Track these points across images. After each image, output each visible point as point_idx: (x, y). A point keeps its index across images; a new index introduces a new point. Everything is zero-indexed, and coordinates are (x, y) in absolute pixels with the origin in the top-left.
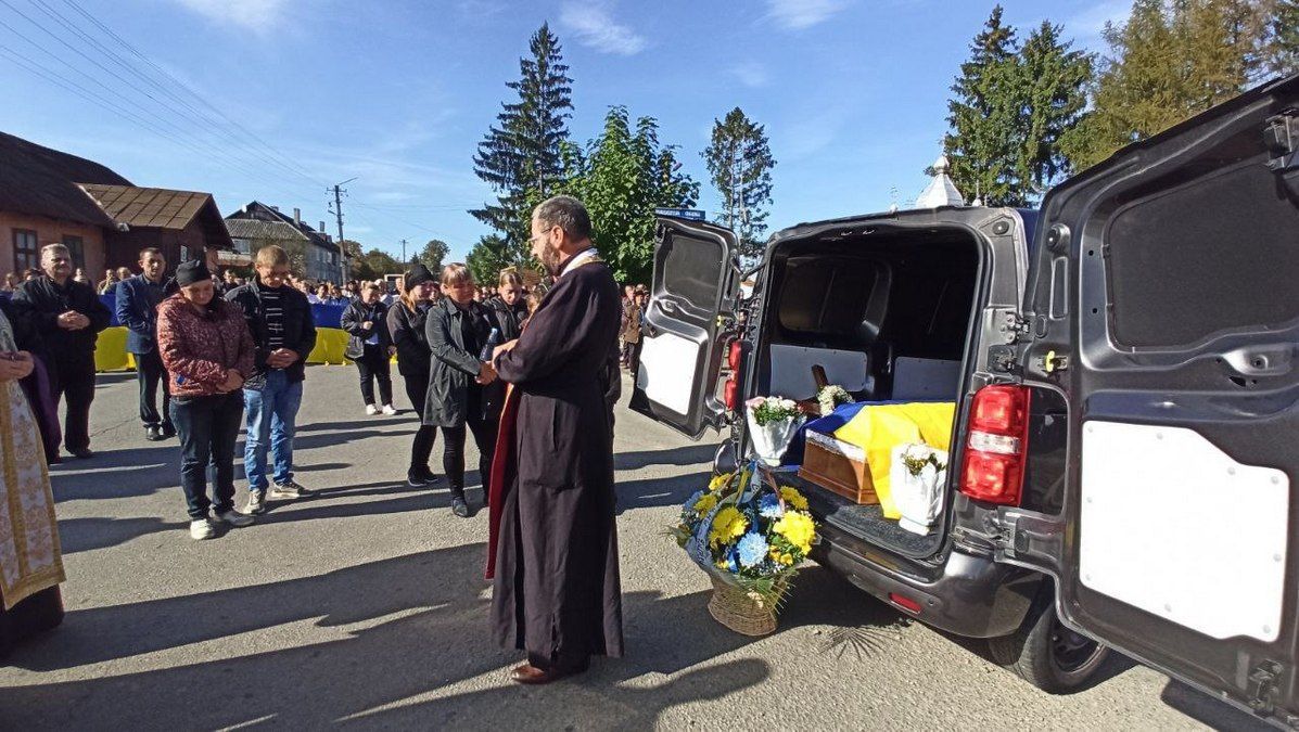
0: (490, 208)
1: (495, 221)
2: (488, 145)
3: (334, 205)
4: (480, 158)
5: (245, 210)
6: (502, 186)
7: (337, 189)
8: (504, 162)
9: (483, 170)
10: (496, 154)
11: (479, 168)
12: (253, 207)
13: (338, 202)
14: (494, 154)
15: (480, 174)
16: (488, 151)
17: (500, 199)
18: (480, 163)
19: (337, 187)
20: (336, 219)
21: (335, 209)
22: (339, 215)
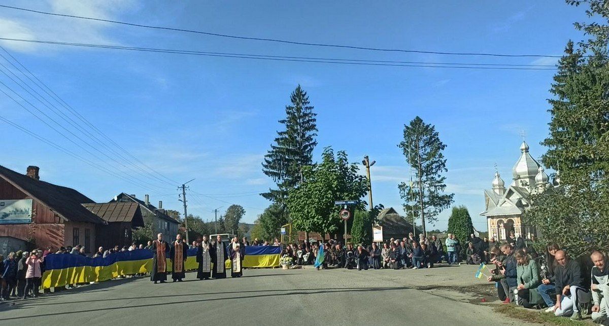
0: (273, 191)
1: (276, 198)
2: (270, 156)
3: (182, 196)
4: (265, 163)
5: (116, 199)
6: (279, 178)
7: (184, 187)
8: (279, 164)
9: (268, 170)
10: (275, 160)
11: (265, 169)
12: (121, 196)
13: (184, 194)
14: (274, 161)
15: (266, 173)
16: (270, 159)
17: (278, 185)
18: (266, 166)
19: (184, 185)
20: (183, 203)
21: (182, 198)
22: (185, 202)
